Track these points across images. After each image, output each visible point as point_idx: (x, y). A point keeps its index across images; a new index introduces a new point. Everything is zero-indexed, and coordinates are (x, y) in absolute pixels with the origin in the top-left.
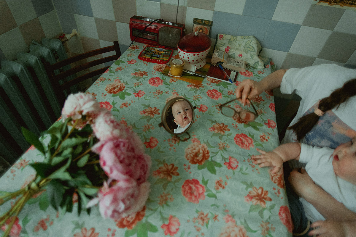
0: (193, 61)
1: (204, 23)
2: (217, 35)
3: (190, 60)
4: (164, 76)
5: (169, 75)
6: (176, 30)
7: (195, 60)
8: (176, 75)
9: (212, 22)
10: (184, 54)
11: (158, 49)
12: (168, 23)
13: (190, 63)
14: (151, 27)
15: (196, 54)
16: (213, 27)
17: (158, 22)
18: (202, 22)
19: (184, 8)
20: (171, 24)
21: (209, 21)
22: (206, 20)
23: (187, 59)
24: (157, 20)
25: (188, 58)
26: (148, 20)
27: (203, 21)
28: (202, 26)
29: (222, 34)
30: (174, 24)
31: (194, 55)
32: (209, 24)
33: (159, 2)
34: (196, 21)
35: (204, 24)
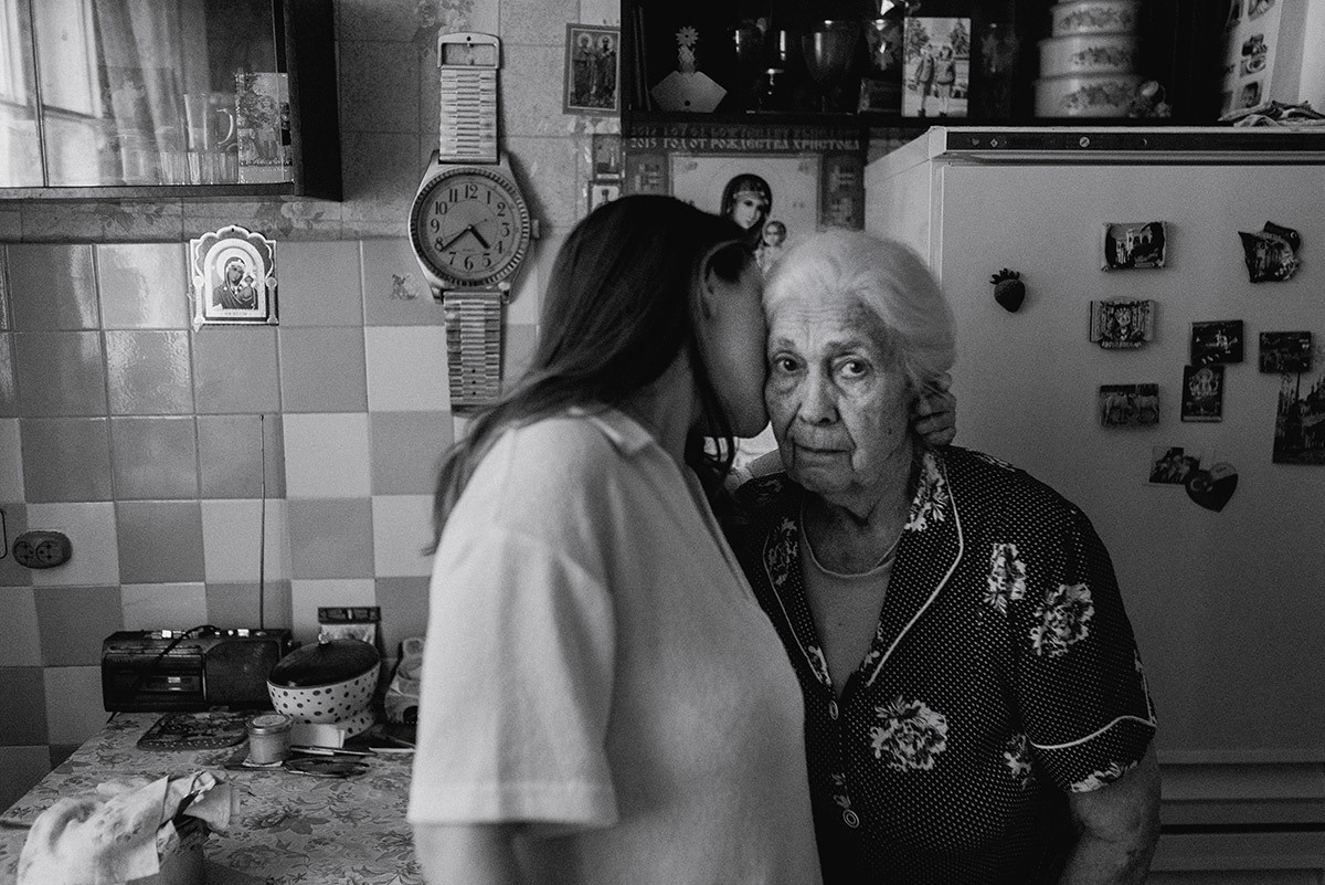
0: (318, 713)
1: (354, 616)
2: (400, 646)
3: (308, 711)
4: (229, 772)
5: (248, 765)
6: (263, 646)
7: (324, 709)
8: (269, 761)
9: (378, 610)
10: (286, 694)
11: (207, 715)
12: (236, 632)
13: (308, 722)
14: (179, 653)
15: (322, 689)
16: (383, 624)
17: (201, 636)
18: (347, 615)
19: (285, 587)
20: (243, 632)
21: (369, 610)
22: (360, 608)
23: (297, 711)
24: (195, 630)
25: (300, 706)
26: (167, 634)
27: (350, 613)
28: (348, 626)
29: (415, 639)
30: (252, 632)
31: (317, 693)
32: (371, 615)
33: (200, 581)
34: (327, 615)
35: (355, 620)
